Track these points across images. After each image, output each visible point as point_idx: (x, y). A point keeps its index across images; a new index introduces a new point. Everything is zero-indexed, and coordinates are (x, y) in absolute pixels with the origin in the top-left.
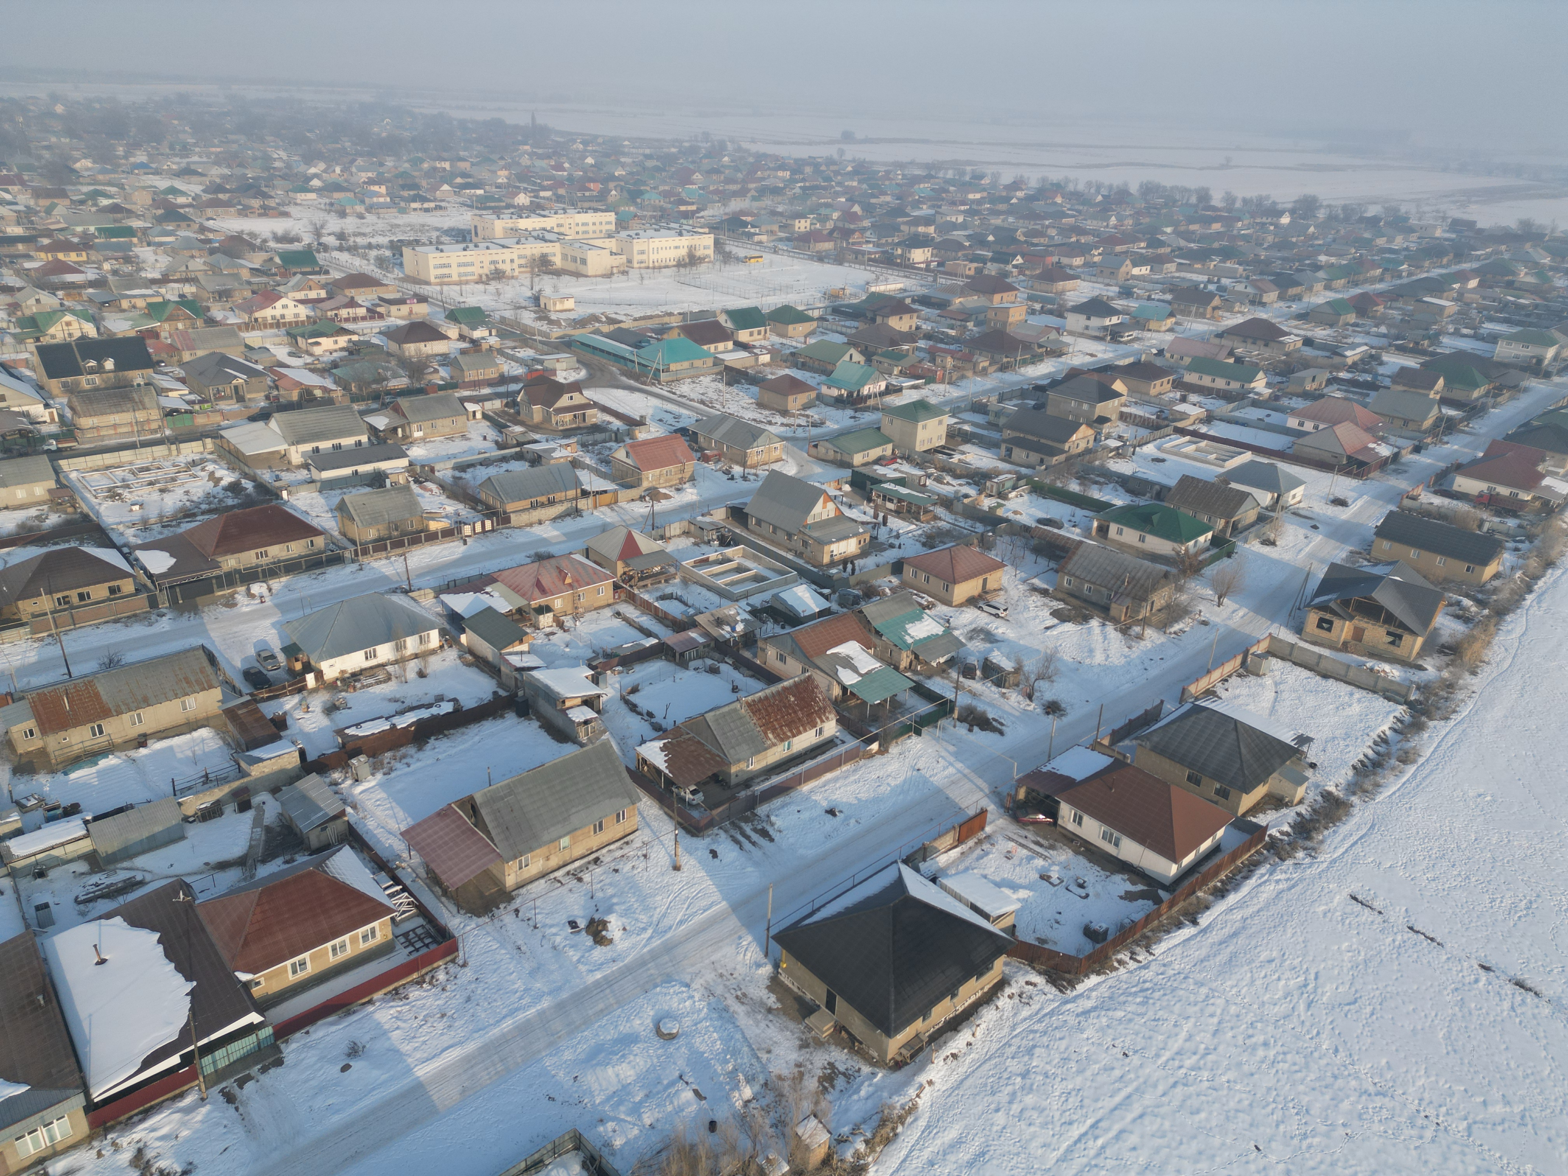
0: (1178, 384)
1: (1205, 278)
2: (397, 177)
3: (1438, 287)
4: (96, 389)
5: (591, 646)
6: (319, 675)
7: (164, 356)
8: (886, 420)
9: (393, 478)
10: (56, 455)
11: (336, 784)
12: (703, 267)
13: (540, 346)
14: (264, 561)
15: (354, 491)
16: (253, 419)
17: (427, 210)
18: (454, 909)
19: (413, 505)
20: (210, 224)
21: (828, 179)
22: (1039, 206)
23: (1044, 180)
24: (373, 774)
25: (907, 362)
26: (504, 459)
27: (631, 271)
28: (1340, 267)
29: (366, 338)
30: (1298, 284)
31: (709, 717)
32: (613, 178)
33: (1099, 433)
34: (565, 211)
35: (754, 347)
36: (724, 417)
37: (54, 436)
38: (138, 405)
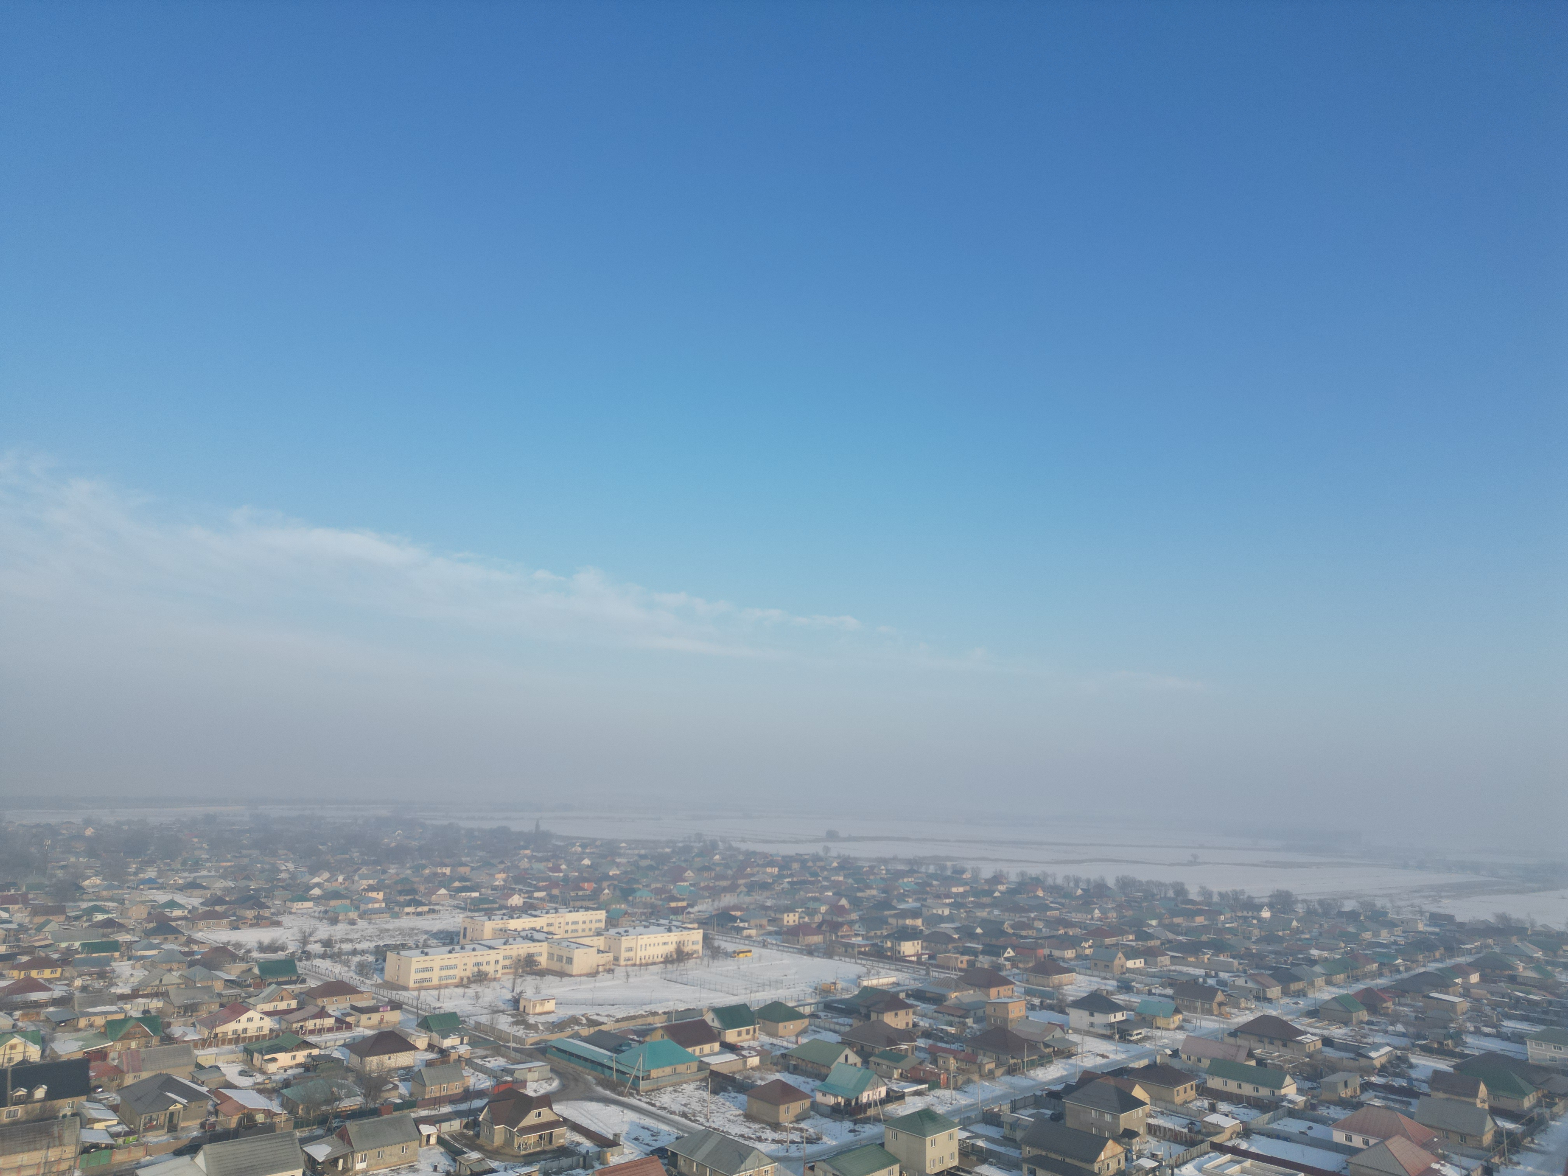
0: (1203, 1091)
1: (1200, 972)
2: (396, 883)
3: (1442, 981)
4: (15, 1123)
7: (105, 1080)
8: (890, 1134)
12: (691, 963)
13: (513, 1054)
16: (179, 1153)
17: (419, 914)
20: (199, 935)
21: (815, 874)
22: (1022, 899)
23: (1023, 874)
25: (907, 1064)
27: (618, 970)
28: (1335, 961)
30: (1298, 979)
32: (607, 877)
33: (1128, 1151)
34: (556, 910)
35: (742, 1048)
36: (709, 1133)
38: (55, 1141)
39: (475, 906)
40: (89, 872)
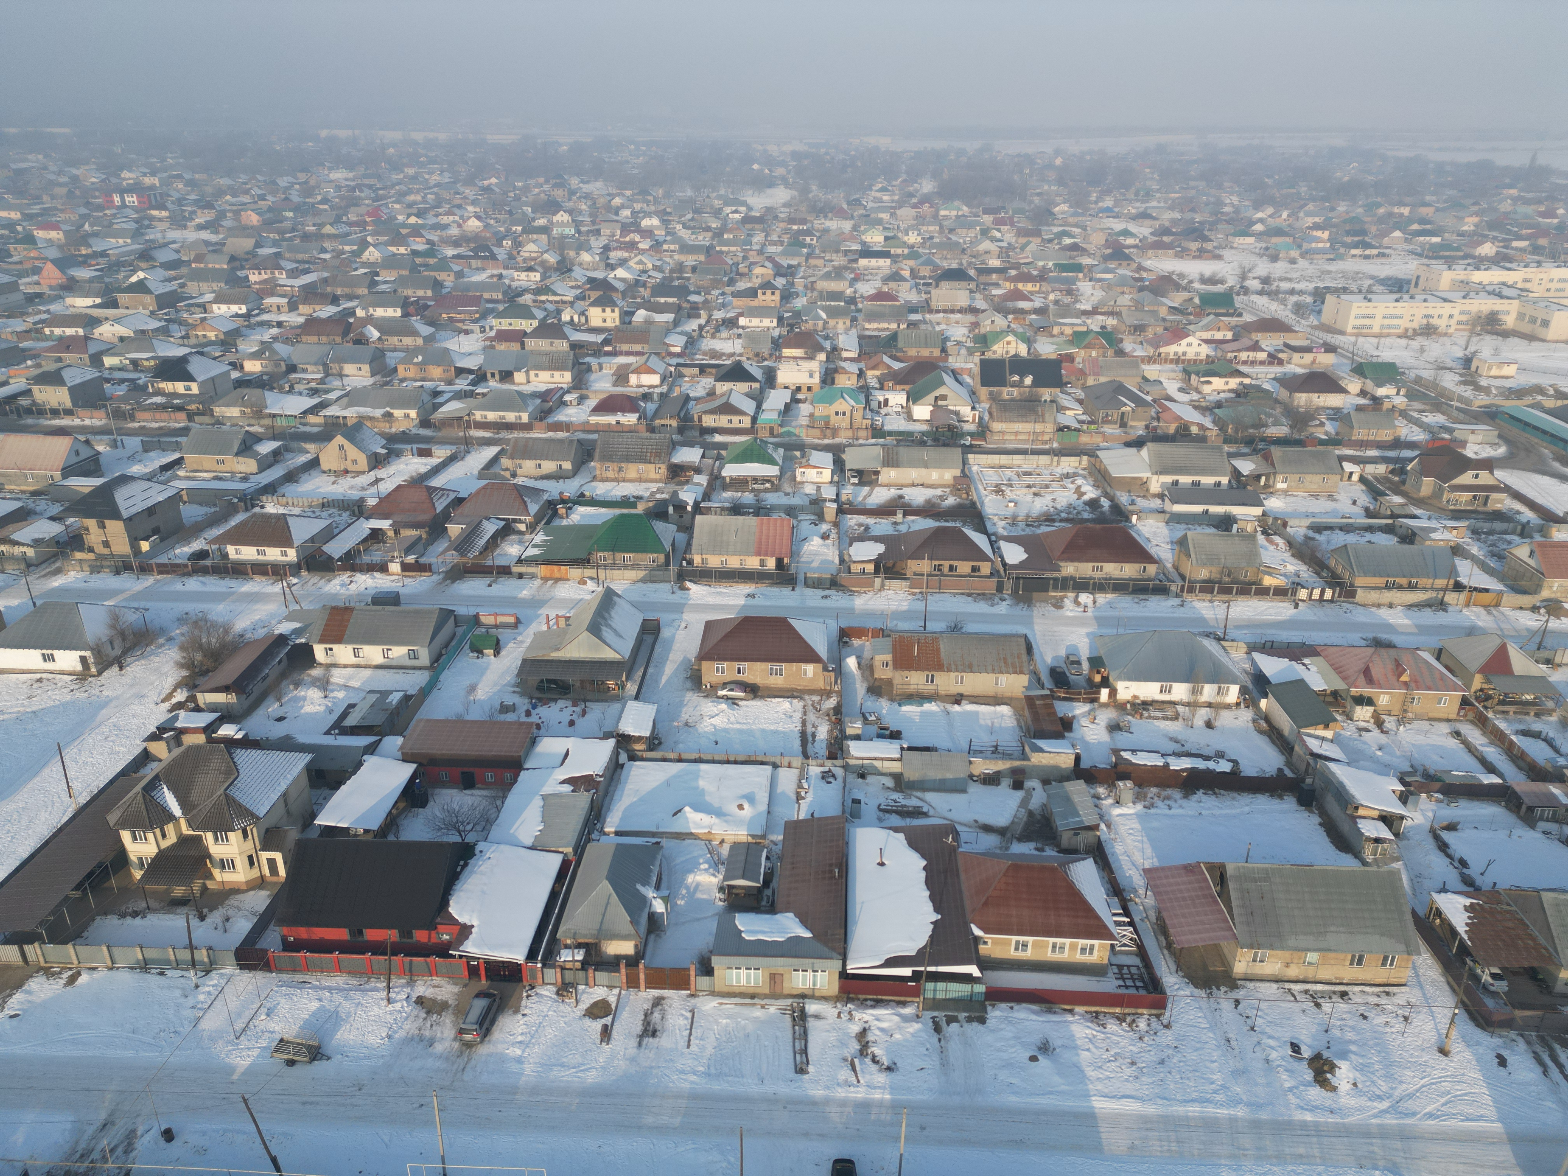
2: (1345, 222)
4: (1012, 400)
5: (1410, 759)
6: (1113, 692)
7: (1073, 378)
9: (1241, 524)
10: (969, 449)
11: (1099, 798)
13: (1455, 413)
14: (1098, 575)
15: (1199, 529)
16: (1128, 445)
17: (1367, 257)
18: (1173, 967)
19: (1253, 555)
20: (1148, 264)
24: (1134, 803)
26: (1370, 529)
29: (1258, 383)
31: (1547, 897)
34: (1539, 264)
37: (972, 434)
38: (1040, 418)
39: (1434, 254)
40: (1059, 199)
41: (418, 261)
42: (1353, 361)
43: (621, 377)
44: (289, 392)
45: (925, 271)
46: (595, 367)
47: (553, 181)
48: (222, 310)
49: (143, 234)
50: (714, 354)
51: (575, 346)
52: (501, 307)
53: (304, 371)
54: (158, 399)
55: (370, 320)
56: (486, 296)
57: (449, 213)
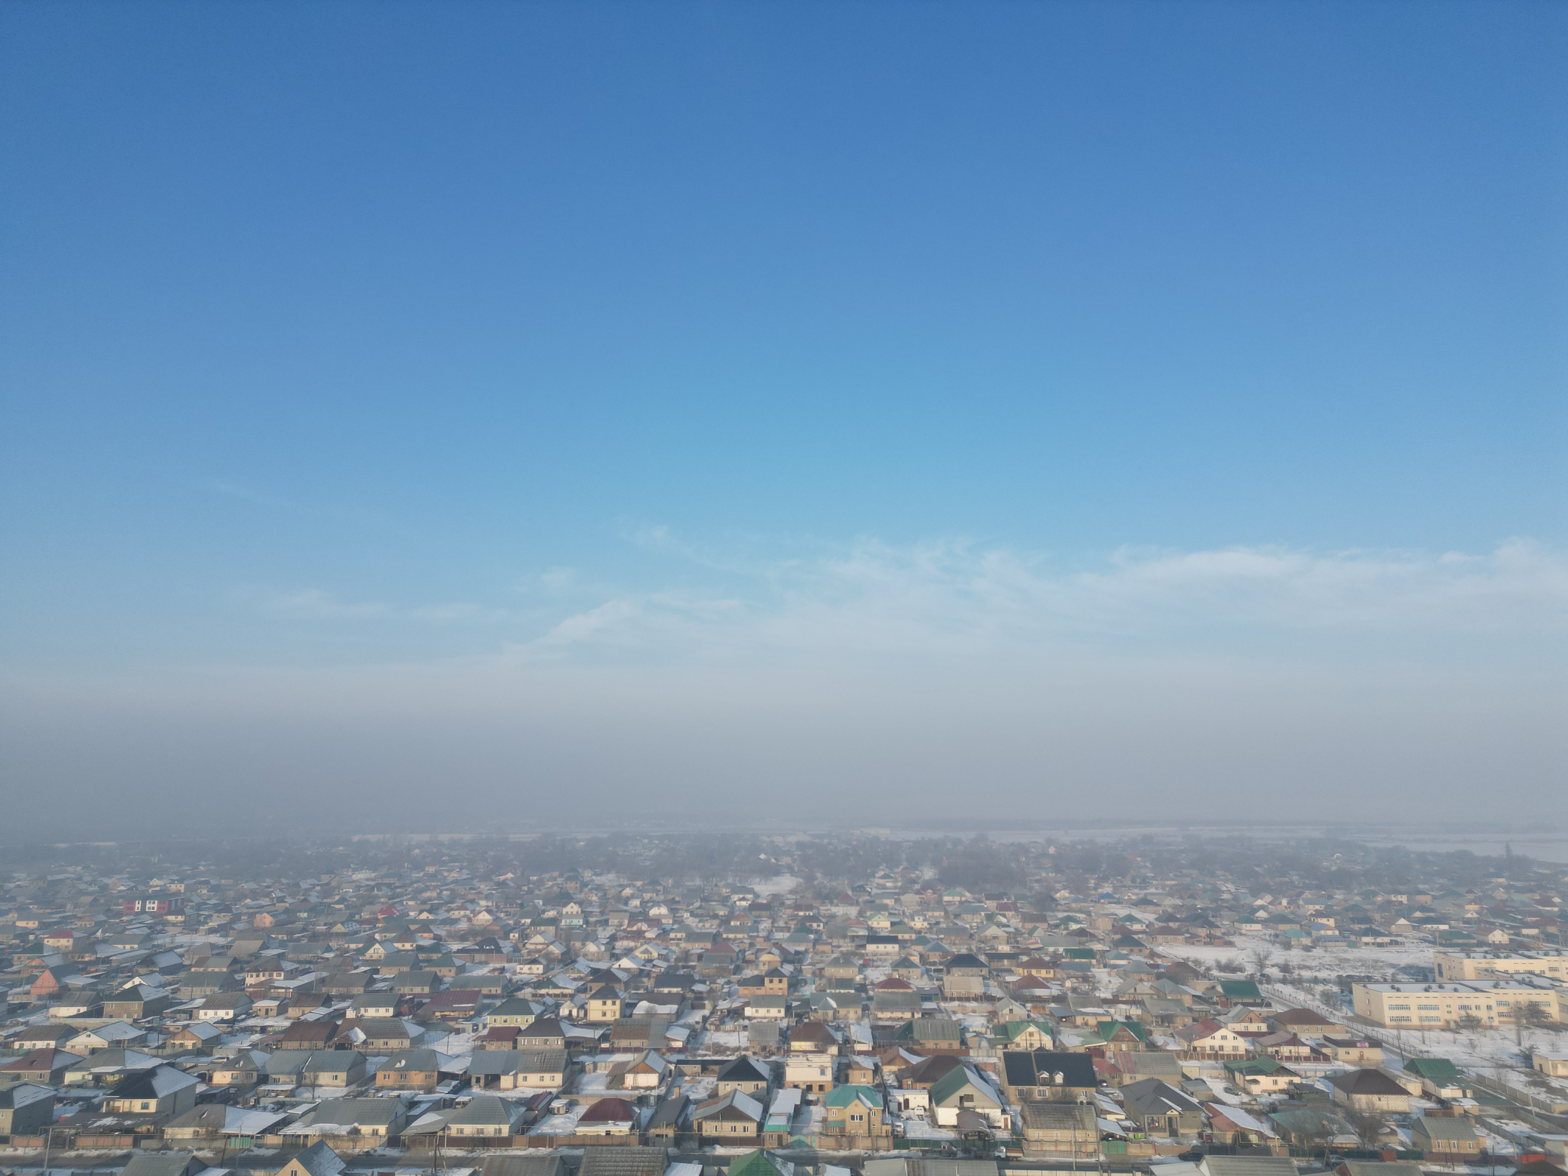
2: (1346, 909)
4: (1046, 1102)
7: (1107, 1076)
10: (1005, 1163)
13: (1538, 1120)
16: (1184, 1157)
17: (1380, 945)
20: (1160, 949)
34: (1559, 953)
37: (1005, 1143)
38: (1079, 1124)
39: (1446, 941)
40: (1058, 886)
41: (422, 956)
42: (1403, 1056)
43: (616, 1078)
44: (254, 1106)
45: (935, 957)
46: (589, 1067)
47: (566, 875)
48: (209, 1015)
49: (152, 939)
50: (719, 1049)
51: (571, 1043)
52: (498, 1003)
53: (276, 1082)
54: (108, 1121)
55: (359, 1021)
56: (485, 991)
57: (462, 908)
